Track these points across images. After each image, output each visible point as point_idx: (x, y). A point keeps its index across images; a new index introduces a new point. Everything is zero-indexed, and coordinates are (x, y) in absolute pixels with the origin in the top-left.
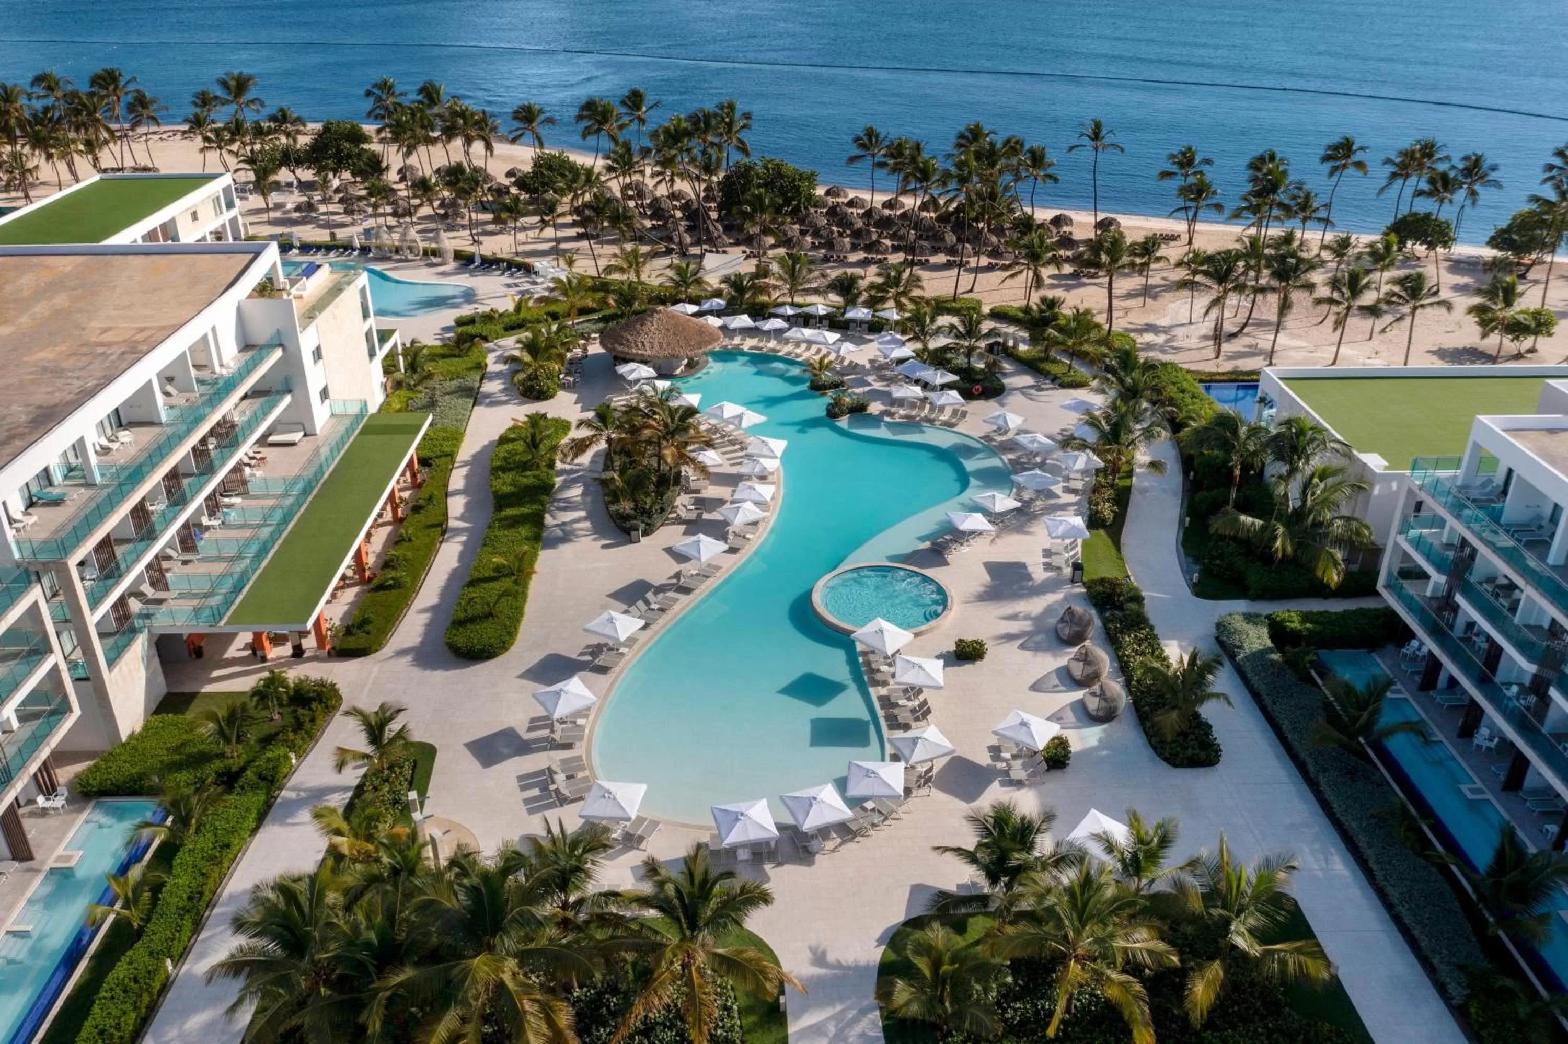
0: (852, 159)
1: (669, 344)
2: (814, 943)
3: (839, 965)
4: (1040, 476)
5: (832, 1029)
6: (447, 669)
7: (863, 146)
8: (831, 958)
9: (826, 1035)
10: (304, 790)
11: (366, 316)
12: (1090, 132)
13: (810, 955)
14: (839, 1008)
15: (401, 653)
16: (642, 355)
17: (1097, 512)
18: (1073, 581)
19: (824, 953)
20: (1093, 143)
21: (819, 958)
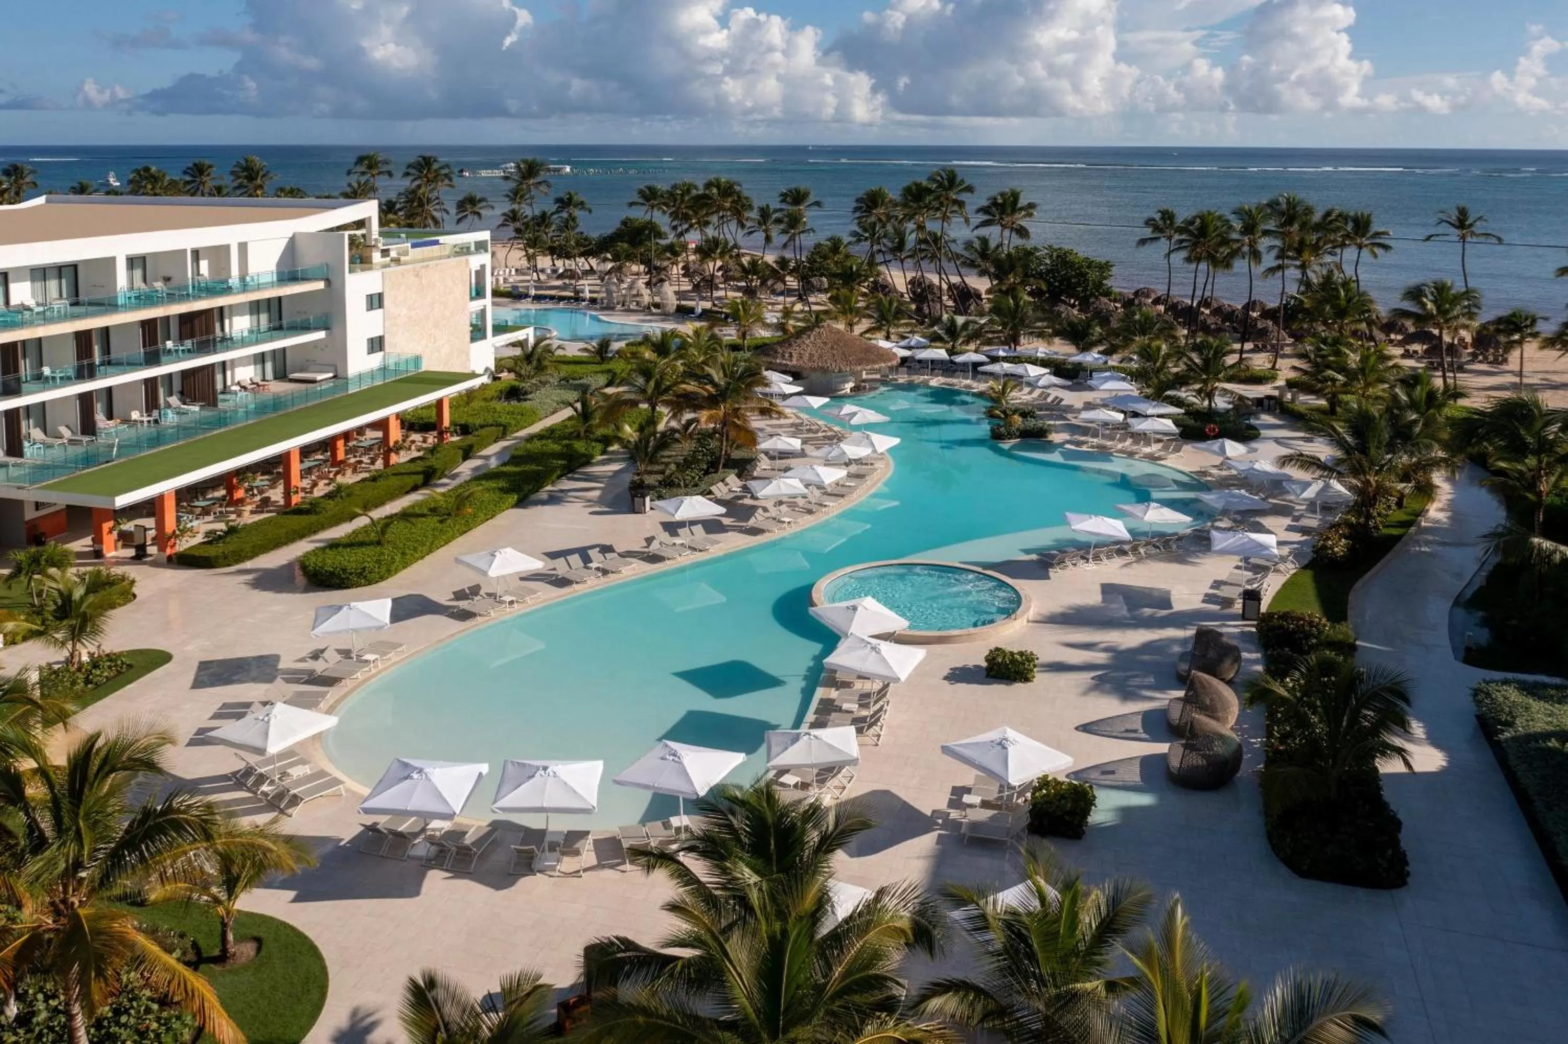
0: (1143, 242)
1: (820, 357)
4: (1247, 498)
7: (1156, 228)
11: (479, 293)
12: (1453, 219)
16: (786, 365)
17: (1324, 547)
18: (1244, 617)
20: (1458, 232)
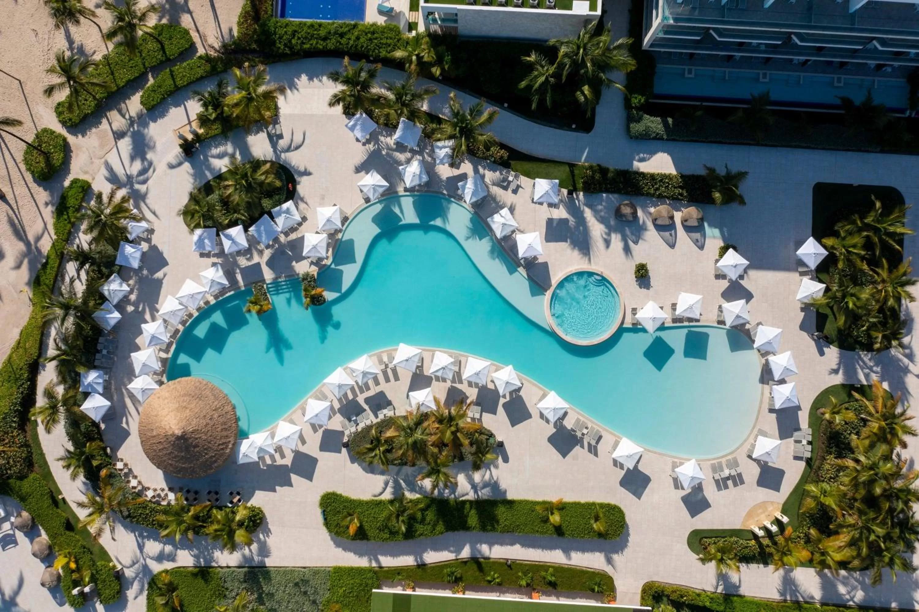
2: (827, 373)
3: (839, 364)
5: (867, 371)
6: (628, 535)
8: (835, 367)
9: (869, 373)
10: (718, 583)
13: (833, 375)
14: (858, 367)
15: (609, 561)
19: (833, 370)
21: (836, 371)
